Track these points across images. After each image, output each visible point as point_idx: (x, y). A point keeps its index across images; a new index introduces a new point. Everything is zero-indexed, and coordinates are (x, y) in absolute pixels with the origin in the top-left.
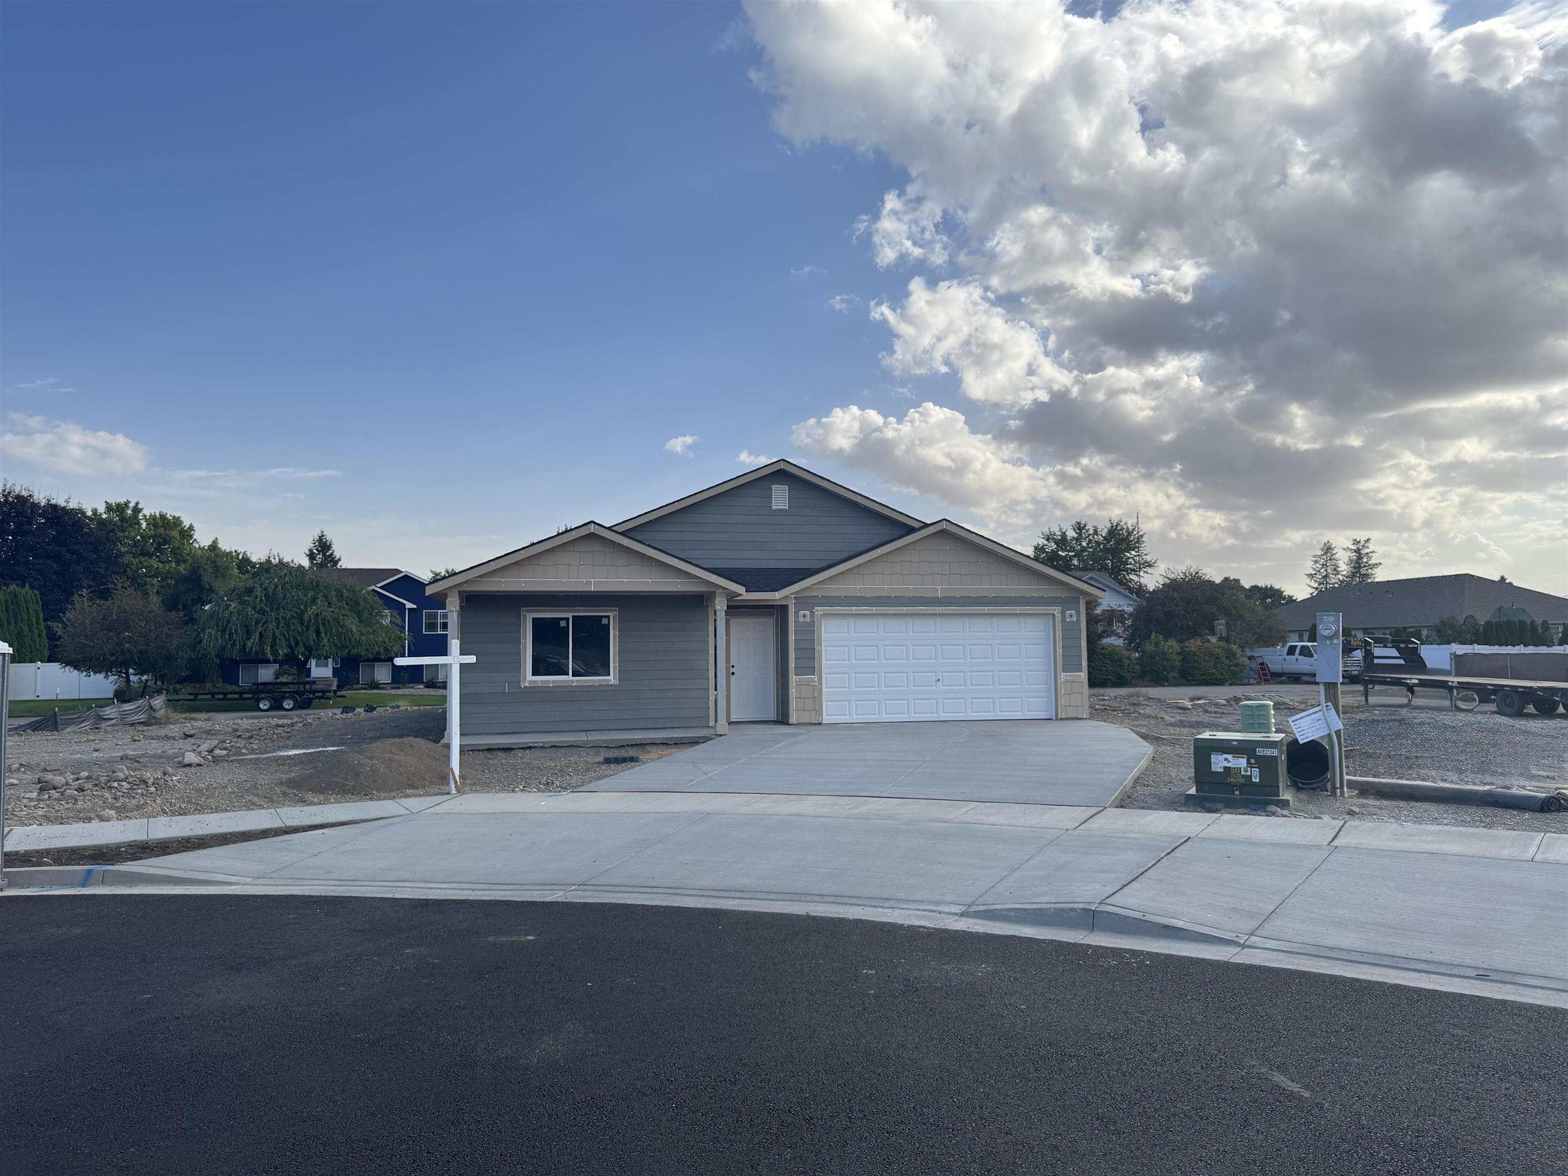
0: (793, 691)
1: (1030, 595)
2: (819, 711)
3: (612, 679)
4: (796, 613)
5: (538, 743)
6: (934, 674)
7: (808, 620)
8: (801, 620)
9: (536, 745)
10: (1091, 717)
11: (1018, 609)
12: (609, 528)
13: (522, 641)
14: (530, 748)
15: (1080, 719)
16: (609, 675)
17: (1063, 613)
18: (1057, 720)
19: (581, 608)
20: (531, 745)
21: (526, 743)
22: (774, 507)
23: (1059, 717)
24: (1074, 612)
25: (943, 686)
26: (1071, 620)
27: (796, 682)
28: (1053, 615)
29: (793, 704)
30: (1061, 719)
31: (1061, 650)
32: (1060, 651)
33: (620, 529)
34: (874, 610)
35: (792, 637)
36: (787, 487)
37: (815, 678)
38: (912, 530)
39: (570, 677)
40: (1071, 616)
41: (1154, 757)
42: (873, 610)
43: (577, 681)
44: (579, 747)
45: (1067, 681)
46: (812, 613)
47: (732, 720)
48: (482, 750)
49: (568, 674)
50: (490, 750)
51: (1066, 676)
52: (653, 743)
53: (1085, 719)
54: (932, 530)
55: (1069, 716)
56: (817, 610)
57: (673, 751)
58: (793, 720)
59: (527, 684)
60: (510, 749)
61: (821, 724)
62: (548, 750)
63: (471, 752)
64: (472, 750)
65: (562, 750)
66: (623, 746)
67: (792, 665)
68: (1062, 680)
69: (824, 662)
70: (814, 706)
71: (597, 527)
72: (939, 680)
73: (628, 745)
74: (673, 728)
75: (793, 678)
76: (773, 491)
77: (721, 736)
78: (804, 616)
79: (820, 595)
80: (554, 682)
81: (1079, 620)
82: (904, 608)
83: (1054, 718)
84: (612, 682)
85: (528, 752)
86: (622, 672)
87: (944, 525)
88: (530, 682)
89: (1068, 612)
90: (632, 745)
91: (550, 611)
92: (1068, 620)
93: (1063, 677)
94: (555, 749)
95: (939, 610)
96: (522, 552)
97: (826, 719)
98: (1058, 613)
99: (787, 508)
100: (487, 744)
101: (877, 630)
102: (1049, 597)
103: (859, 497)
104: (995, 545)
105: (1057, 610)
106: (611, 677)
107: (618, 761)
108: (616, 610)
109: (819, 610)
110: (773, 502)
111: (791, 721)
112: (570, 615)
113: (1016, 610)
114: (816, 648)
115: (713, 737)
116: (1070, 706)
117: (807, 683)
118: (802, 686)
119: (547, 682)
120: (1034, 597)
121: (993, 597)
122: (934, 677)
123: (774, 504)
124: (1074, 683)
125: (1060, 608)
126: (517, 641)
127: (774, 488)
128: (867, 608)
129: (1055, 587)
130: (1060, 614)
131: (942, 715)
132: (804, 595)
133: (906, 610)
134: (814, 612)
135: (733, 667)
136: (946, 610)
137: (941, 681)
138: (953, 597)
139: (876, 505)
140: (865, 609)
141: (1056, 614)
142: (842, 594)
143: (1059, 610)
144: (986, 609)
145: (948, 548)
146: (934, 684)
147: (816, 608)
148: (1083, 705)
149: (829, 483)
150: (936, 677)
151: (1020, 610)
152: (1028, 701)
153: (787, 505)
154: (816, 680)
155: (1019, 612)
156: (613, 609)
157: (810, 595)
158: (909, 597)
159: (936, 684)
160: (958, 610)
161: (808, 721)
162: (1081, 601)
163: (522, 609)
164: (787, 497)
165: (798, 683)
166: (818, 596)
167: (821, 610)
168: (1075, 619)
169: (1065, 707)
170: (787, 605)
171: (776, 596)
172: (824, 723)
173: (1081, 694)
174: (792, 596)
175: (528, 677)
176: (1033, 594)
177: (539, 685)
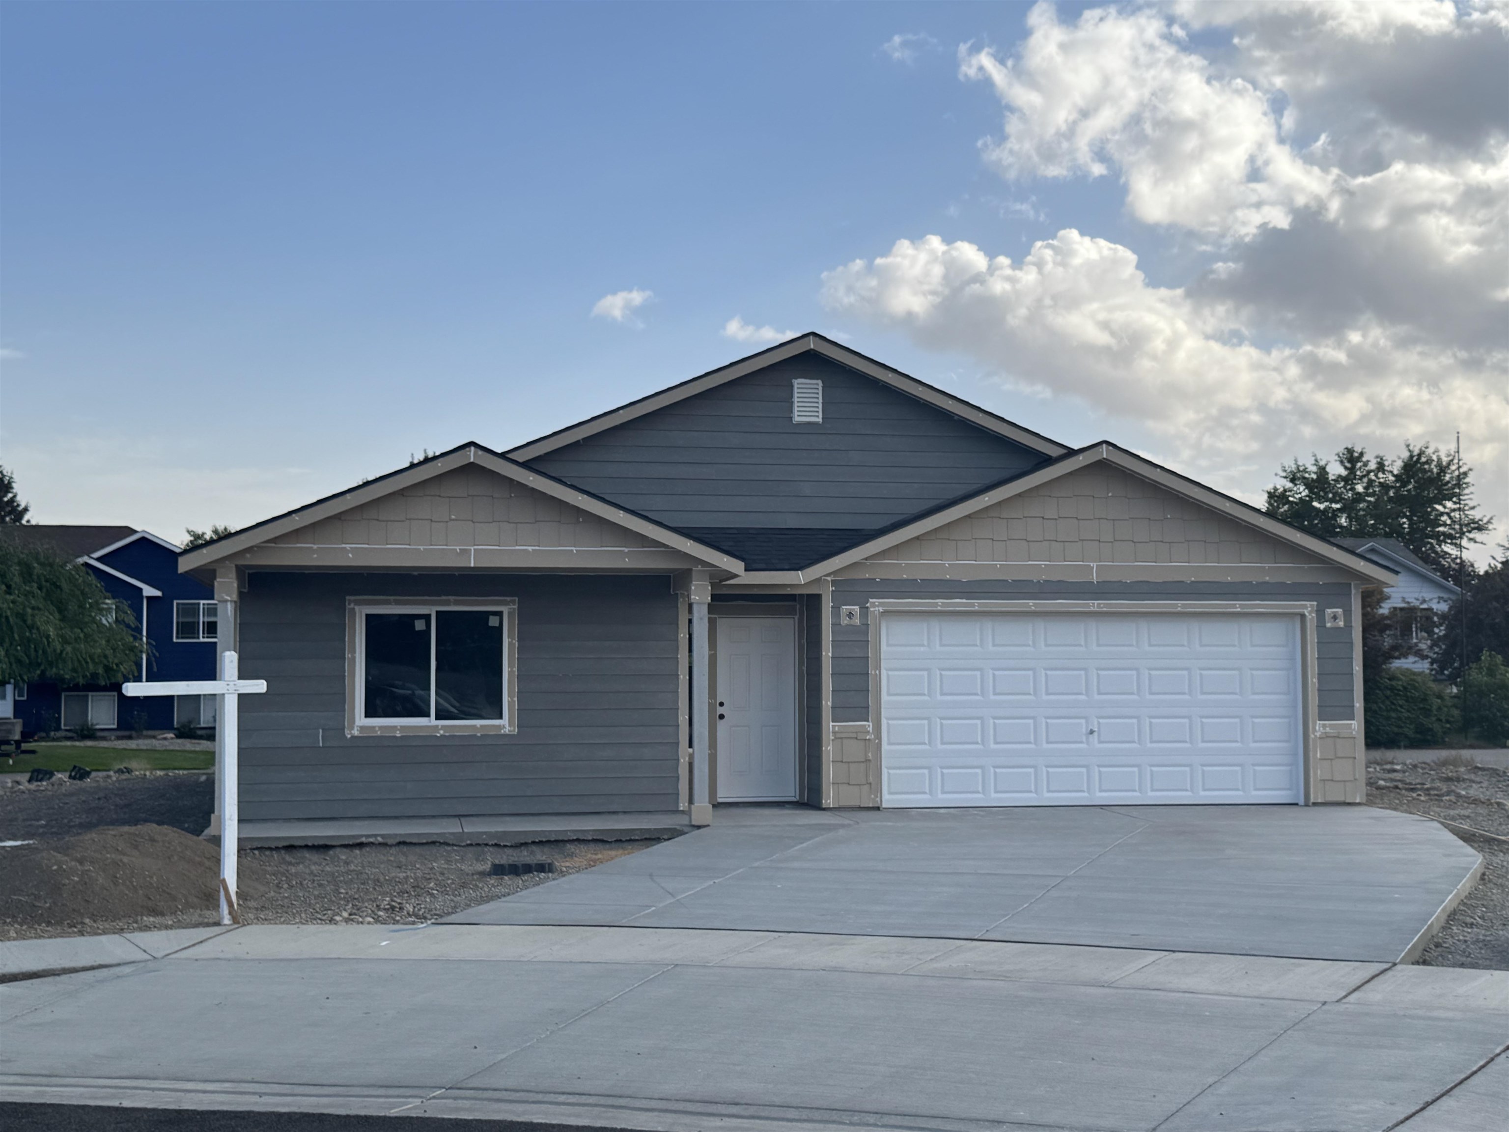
0: (829, 749)
1: (1260, 580)
2: (876, 787)
3: (506, 724)
4: (836, 609)
5: (376, 836)
6: (1083, 721)
7: (857, 621)
8: (845, 621)
9: (371, 840)
10: (1370, 802)
11: (1238, 606)
12: (503, 456)
13: (348, 655)
14: (361, 845)
15: (1349, 804)
16: (501, 717)
17: (1320, 613)
18: (1307, 805)
19: (452, 598)
20: (364, 840)
21: (353, 837)
22: (797, 419)
23: (1312, 800)
24: (1340, 611)
25: (1100, 742)
26: (1335, 625)
27: (834, 733)
28: (1303, 616)
29: (829, 772)
30: (1315, 804)
31: (1315, 680)
32: (1313, 681)
33: (521, 457)
34: (977, 604)
35: (827, 653)
36: (820, 382)
37: (869, 725)
38: (1046, 461)
39: (431, 721)
40: (1335, 618)
41: (1484, 874)
42: (973, 605)
43: (443, 727)
44: (448, 844)
45: (1325, 737)
46: (864, 610)
47: (720, 800)
48: (277, 848)
49: (428, 715)
50: (291, 848)
51: (1324, 726)
52: (578, 840)
53: (1359, 804)
54: (1080, 461)
55: (1330, 798)
56: (873, 605)
57: (613, 853)
58: (829, 800)
59: (356, 732)
60: (327, 847)
61: (878, 809)
62: (393, 850)
63: (256, 852)
64: (257, 849)
65: (418, 850)
66: (526, 844)
67: (827, 702)
68: (1318, 734)
69: (885, 697)
70: (867, 776)
71: (480, 452)
72: (1092, 732)
73: (534, 843)
74: (614, 813)
75: (830, 726)
76: (796, 390)
77: (699, 827)
78: (850, 615)
79: (879, 575)
80: (403, 728)
81: (1348, 626)
82: (1031, 602)
83: (1301, 801)
84: (507, 730)
85: (358, 852)
86: (524, 712)
87: (1104, 452)
88: (362, 728)
89: (1329, 611)
90: (541, 842)
91: (398, 603)
92: (1329, 625)
93: (1319, 727)
94: (405, 849)
95: (1094, 605)
96: (348, 496)
97: (888, 800)
98: (1310, 613)
99: (820, 420)
100: (286, 838)
101: (982, 640)
102: (1294, 584)
103: (950, 402)
104: (1197, 489)
105: (1308, 608)
106: (504, 722)
107: (515, 870)
108: (513, 602)
109: (876, 605)
110: (796, 409)
111: (825, 803)
112: (432, 611)
113: (1234, 606)
115: (686, 829)
116: (1332, 780)
117: (855, 735)
118: (845, 741)
119: (394, 728)
120: (1267, 583)
121: (1192, 582)
122: (1084, 726)
123: (796, 413)
124: (1338, 740)
125: (1315, 603)
126: (339, 656)
127: (798, 384)
128: (964, 601)
129: (1306, 566)
130: (1314, 615)
131: (1099, 794)
132: (850, 578)
133: (1035, 604)
134: (868, 608)
135: (722, 704)
136: (1106, 605)
137: (1096, 734)
138: (1120, 582)
139: (981, 415)
140: (959, 603)
141: (1307, 614)
142: (919, 576)
143: (1312, 606)
144: (1179, 605)
145: (1110, 494)
146: (1084, 739)
147: (871, 600)
148: (1356, 779)
149: (896, 376)
150: (1087, 727)
151: (1241, 606)
152: (1254, 770)
153: (821, 416)
154: (870, 729)
155: (1239, 610)
156: (508, 599)
157: (863, 577)
158: (1039, 582)
159: (1087, 739)
160: (1128, 606)
161: (856, 803)
162: (1353, 592)
163: (347, 598)
164: (821, 400)
165: (838, 735)
166: (875, 579)
167: (881, 604)
168: (1341, 624)
169: (1323, 782)
170: (821, 596)
171: (801, 578)
172: (883, 807)
173: (1352, 760)
174: (829, 579)
175: (358, 719)
176: (1267, 578)
177: (378, 733)
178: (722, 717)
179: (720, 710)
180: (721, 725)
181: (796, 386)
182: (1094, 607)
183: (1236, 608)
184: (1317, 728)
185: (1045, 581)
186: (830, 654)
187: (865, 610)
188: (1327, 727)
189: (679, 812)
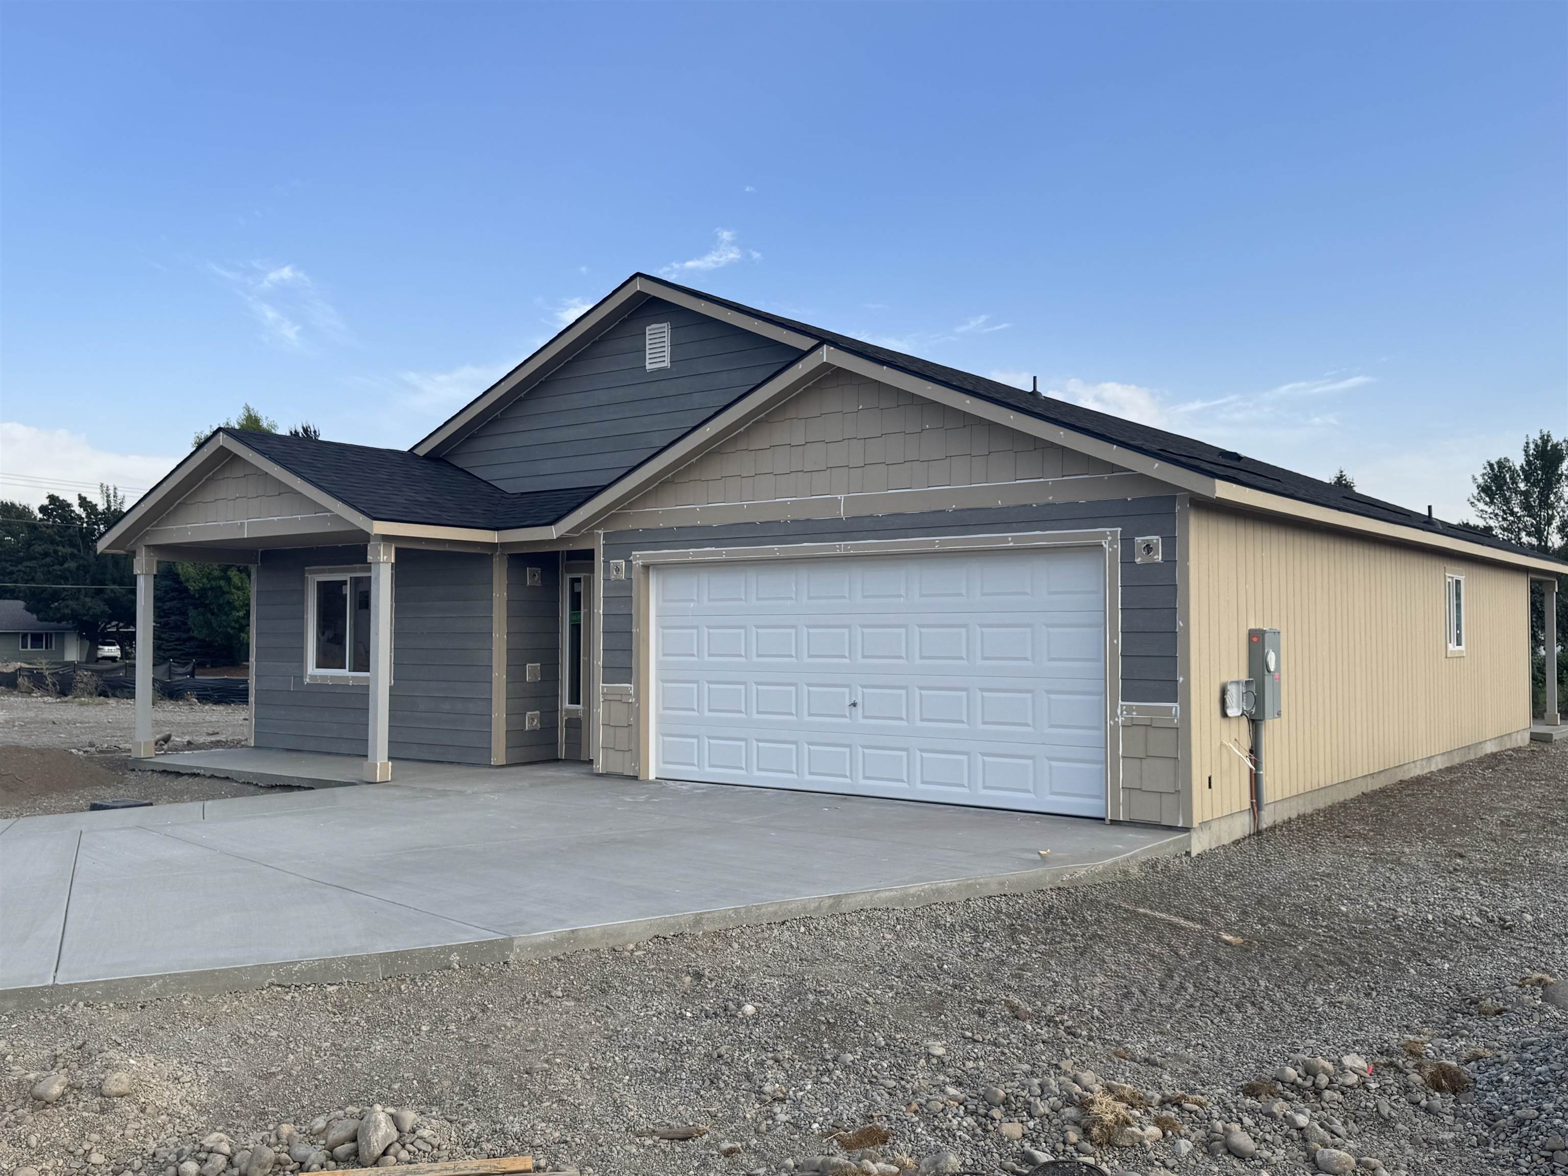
0: (599, 711)
1: (1042, 501)
2: (636, 754)
4: (606, 563)
6: (847, 690)
7: (623, 575)
8: (613, 575)
9: (199, 771)
11: (1009, 539)
13: (305, 616)
14: (195, 775)
17: (1127, 543)
18: (1106, 822)
19: (358, 566)
20: (195, 771)
21: (193, 768)
22: (648, 367)
23: (1110, 816)
24: (1153, 538)
25: (865, 717)
26: (1148, 560)
27: (603, 694)
28: (1103, 547)
29: (600, 736)
30: (1114, 822)
31: (1120, 642)
32: (1114, 642)
34: (724, 552)
35: (598, 610)
36: (667, 324)
37: (633, 688)
39: (345, 672)
40: (1149, 548)
42: (721, 553)
43: (352, 678)
45: (1132, 724)
46: (629, 562)
49: (345, 667)
51: (1129, 710)
55: (1138, 816)
56: (635, 558)
58: (597, 765)
59: (308, 680)
60: (178, 774)
61: (635, 778)
65: (219, 783)
67: (599, 662)
68: (1120, 721)
69: (656, 658)
70: (629, 742)
72: (855, 705)
75: (602, 688)
76: (648, 337)
78: (618, 569)
79: (641, 525)
80: (332, 678)
81: (1172, 560)
82: (778, 547)
83: (1106, 818)
87: (825, 354)
88: (312, 677)
89: (1138, 539)
91: (331, 571)
92: (1138, 560)
93: (1122, 711)
95: (841, 547)
97: (660, 770)
98: (1110, 543)
100: (164, 764)
101: (745, 594)
102: (1090, 504)
103: (756, 322)
104: (930, 386)
105: (1110, 538)
109: (639, 557)
110: (648, 357)
111: (597, 768)
112: (346, 577)
113: (1005, 540)
114: (634, 630)
116: (1140, 789)
117: (618, 698)
118: (612, 702)
119: (326, 677)
120: (1052, 504)
121: (955, 510)
122: (847, 697)
123: (648, 361)
124: (1150, 730)
125: (1120, 529)
126: (301, 617)
127: (650, 330)
128: (714, 549)
129: (1106, 476)
130: (1118, 547)
131: (862, 782)
132: (619, 529)
133: (780, 550)
134: (631, 561)
136: (854, 547)
137: (859, 707)
138: (871, 516)
140: (709, 552)
141: (1107, 546)
142: (675, 523)
143: (1113, 534)
144: (938, 542)
145: (861, 407)
146: (847, 713)
147: (633, 553)
148: (1179, 791)
150: (850, 699)
151: (1014, 539)
152: (1051, 767)
153: (668, 360)
154: (632, 692)
155: (1011, 544)
157: (624, 528)
158: (786, 522)
159: (851, 712)
160: (877, 546)
161: (620, 770)
162: (1178, 508)
163: (306, 568)
164: (669, 344)
165: (606, 697)
166: (638, 530)
167: (641, 557)
168: (1159, 558)
169: (1127, 791)
170: (593, 550)
171: (553, 532)
172: (652, 777)
173: (1173, 761)
174: (600, 532)
175: (312, 669)
176: (1051, 498)
177: (319, 682)
181: (648, 333)
182: (840, 549)
183: (1009, 542)
184: (1119, 711)
185: (792, 521)
186: (601, 612)
188: (1133, 711)
189: (491, 766)
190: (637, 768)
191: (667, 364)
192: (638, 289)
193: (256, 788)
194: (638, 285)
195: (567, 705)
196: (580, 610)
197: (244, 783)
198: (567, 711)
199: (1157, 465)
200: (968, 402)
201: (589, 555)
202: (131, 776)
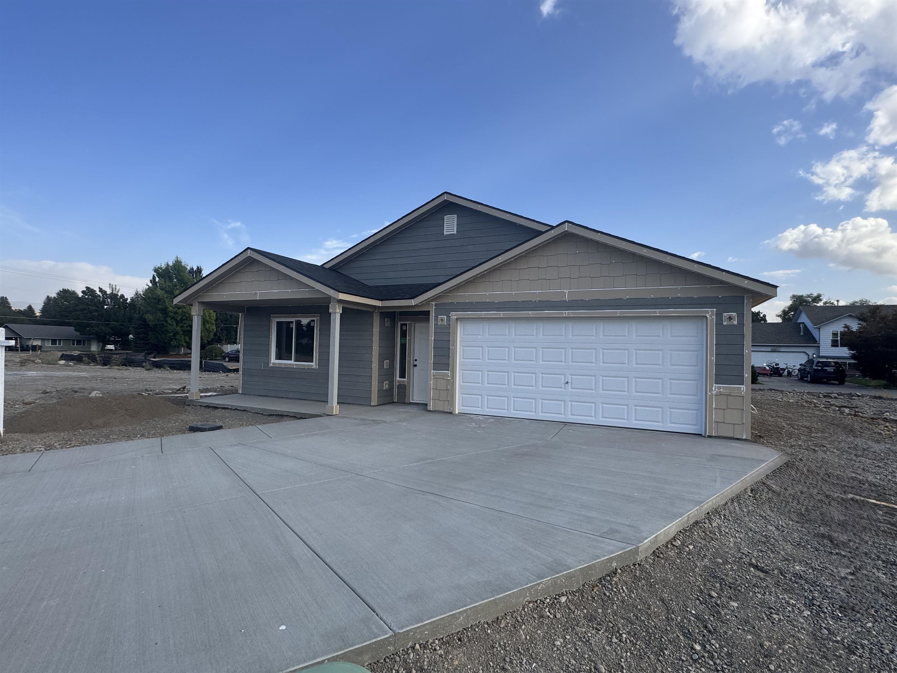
1: (674, 296)
2: (451, 401)
3: (314, 364)
4: (436, 317)
6: (563, 376)
7: (445, 323)
8: (440, 323)
11: (658, 312)
13: (271, 336)
15: (737, 439)
16: (313, 362)
17: (719, 316)
18: (705, 436)
19: (300, 315)
21: (224, 405)
22: (445, 233)
23: (707, 434)
24: (733, 314)
25: (572, 388)
26: (730, 323)
28: (706, 317)
29: (431, 394)
30: (709, 437)
31: (714, 358)
32: (711, 359)
34: (502, 314)
36: (456, 216)
37: (450, 373)
38: (538, 234)
39: (292, 362)
40: (730, 318)
42: (500, 314)
43: (296, 365)
45: (720, 394)
47: (412, 401)
49: (292, 360)
50: (208, 407)
51: (719, 388)
53: (746, 440)
54: (556, 232)
55: (722, 434)
56: (452, 315)
59: (271, 365)
60: (216, 408)
61: (451, 413)
64: (200, 406)
67: (431, 361)
68: (715, 392)
69: (460, 360)
70: (449, 397)
72: (567, 383)
75: (432, 372)
76: (445, 221)
77: (328, 415)
78: (442, 320)
79: (456, 301)
80: (284, 364)
81: (741, 324)
82: (529, 312)
83: (703, 433)
84: (314, 367)
86: (319, 360)
87: (566, 227)
88: (273, 363)
89: (726, 314)
91: (284, 317)
92: (725, 323)
94: (236, 411)
95: (566, 313)
97: (458, 409)
98: (711, 316)
102: (698, 298)
103: (508, 215)
104: (624, 243)
105: (710, 313)
108: (318, 316)
109: (454, 315)
110: (445, 229)
111: (429, 408)
112: (293, 320)
113: (655, 312)
114: (451, 347)
116: (724, 422)
117: (443, 377)
118: (438, 380)
119: (281, 364)
120: (680, 298)
121: (627, 299)
122: (563, 379)
123: (445, 231)
124: (730, 397)
125: (715, 310)
126: (268, 337)
127: (447, 217)
128: (496, 312)
129: (709, 286)
130: (714, 317)
131: (570, 416)
132: (443, 302)
133: (532, 314)
134: (450, 316)
135: (416, 360)
136: (573, 313)
137: (570, 384)
138: (582, 300)
139: (523, 220)
140: (493, 313)
141: (708, 316)
142: (474, 300)
143: (712, 311)
144: (618, 312)
145: (577, 252)
146: (563, 386)
147: (451, 313)
148: (743, 424)
149: (482, 206)
150: (565, 380)
151: (659, 312)
152: (671, 412)
153: (455, 230)
154: (448, 375)
155: (658, 314)
156: (316, 315)
157: (447, 302)
158: (535, 301)
159: (565, 386)
160: (585, 313)
161: (442, 409)
162: (745, 301)
163: (271, 315)
164: (455, 224)
165: (435, 377)
166: (454, 303)
167: (456, 315)
168: (735, 322)
169: (716, 423)
170: (429, 311)
171: (412, 302)
172: (457, 412)
173: (741, 411)
174: (433, 303)
175: (273, 360)
176: (679, 295)
177: (277, 366)
178: (415, 366)
179: (415, 363)
180: (415, 368)
181: (445, 219)
183: (657, 313)
184: (714, 389)
185: (538, 301)
186: (433, 338)
187: (449, 318)
188: (721, 388)
189: (371, 406)
190: (452, 408)
191: (455, 232)
192: (446, 199)
193: (262, 415)
194: (445, 197)
195: (398, 379)
196: (406, 337)
197: (255, 413)
198: (398, 381)
199: (746, 282)
200: (645, 250)
201: (427, 313)
202: (189, 408)
